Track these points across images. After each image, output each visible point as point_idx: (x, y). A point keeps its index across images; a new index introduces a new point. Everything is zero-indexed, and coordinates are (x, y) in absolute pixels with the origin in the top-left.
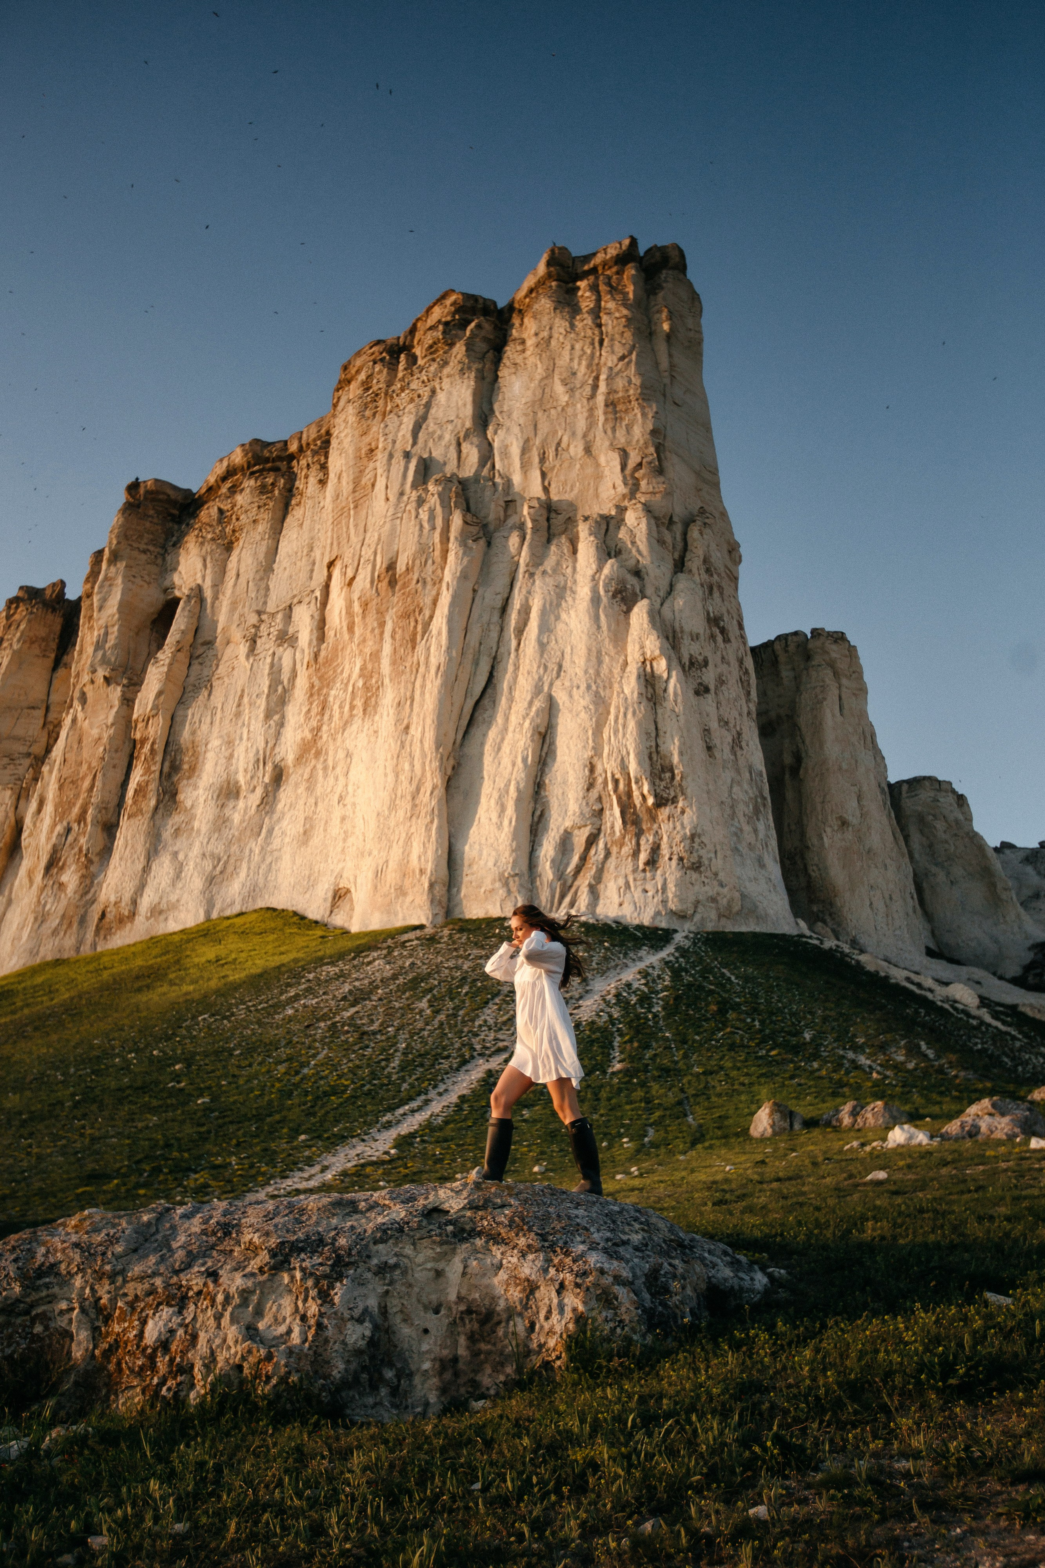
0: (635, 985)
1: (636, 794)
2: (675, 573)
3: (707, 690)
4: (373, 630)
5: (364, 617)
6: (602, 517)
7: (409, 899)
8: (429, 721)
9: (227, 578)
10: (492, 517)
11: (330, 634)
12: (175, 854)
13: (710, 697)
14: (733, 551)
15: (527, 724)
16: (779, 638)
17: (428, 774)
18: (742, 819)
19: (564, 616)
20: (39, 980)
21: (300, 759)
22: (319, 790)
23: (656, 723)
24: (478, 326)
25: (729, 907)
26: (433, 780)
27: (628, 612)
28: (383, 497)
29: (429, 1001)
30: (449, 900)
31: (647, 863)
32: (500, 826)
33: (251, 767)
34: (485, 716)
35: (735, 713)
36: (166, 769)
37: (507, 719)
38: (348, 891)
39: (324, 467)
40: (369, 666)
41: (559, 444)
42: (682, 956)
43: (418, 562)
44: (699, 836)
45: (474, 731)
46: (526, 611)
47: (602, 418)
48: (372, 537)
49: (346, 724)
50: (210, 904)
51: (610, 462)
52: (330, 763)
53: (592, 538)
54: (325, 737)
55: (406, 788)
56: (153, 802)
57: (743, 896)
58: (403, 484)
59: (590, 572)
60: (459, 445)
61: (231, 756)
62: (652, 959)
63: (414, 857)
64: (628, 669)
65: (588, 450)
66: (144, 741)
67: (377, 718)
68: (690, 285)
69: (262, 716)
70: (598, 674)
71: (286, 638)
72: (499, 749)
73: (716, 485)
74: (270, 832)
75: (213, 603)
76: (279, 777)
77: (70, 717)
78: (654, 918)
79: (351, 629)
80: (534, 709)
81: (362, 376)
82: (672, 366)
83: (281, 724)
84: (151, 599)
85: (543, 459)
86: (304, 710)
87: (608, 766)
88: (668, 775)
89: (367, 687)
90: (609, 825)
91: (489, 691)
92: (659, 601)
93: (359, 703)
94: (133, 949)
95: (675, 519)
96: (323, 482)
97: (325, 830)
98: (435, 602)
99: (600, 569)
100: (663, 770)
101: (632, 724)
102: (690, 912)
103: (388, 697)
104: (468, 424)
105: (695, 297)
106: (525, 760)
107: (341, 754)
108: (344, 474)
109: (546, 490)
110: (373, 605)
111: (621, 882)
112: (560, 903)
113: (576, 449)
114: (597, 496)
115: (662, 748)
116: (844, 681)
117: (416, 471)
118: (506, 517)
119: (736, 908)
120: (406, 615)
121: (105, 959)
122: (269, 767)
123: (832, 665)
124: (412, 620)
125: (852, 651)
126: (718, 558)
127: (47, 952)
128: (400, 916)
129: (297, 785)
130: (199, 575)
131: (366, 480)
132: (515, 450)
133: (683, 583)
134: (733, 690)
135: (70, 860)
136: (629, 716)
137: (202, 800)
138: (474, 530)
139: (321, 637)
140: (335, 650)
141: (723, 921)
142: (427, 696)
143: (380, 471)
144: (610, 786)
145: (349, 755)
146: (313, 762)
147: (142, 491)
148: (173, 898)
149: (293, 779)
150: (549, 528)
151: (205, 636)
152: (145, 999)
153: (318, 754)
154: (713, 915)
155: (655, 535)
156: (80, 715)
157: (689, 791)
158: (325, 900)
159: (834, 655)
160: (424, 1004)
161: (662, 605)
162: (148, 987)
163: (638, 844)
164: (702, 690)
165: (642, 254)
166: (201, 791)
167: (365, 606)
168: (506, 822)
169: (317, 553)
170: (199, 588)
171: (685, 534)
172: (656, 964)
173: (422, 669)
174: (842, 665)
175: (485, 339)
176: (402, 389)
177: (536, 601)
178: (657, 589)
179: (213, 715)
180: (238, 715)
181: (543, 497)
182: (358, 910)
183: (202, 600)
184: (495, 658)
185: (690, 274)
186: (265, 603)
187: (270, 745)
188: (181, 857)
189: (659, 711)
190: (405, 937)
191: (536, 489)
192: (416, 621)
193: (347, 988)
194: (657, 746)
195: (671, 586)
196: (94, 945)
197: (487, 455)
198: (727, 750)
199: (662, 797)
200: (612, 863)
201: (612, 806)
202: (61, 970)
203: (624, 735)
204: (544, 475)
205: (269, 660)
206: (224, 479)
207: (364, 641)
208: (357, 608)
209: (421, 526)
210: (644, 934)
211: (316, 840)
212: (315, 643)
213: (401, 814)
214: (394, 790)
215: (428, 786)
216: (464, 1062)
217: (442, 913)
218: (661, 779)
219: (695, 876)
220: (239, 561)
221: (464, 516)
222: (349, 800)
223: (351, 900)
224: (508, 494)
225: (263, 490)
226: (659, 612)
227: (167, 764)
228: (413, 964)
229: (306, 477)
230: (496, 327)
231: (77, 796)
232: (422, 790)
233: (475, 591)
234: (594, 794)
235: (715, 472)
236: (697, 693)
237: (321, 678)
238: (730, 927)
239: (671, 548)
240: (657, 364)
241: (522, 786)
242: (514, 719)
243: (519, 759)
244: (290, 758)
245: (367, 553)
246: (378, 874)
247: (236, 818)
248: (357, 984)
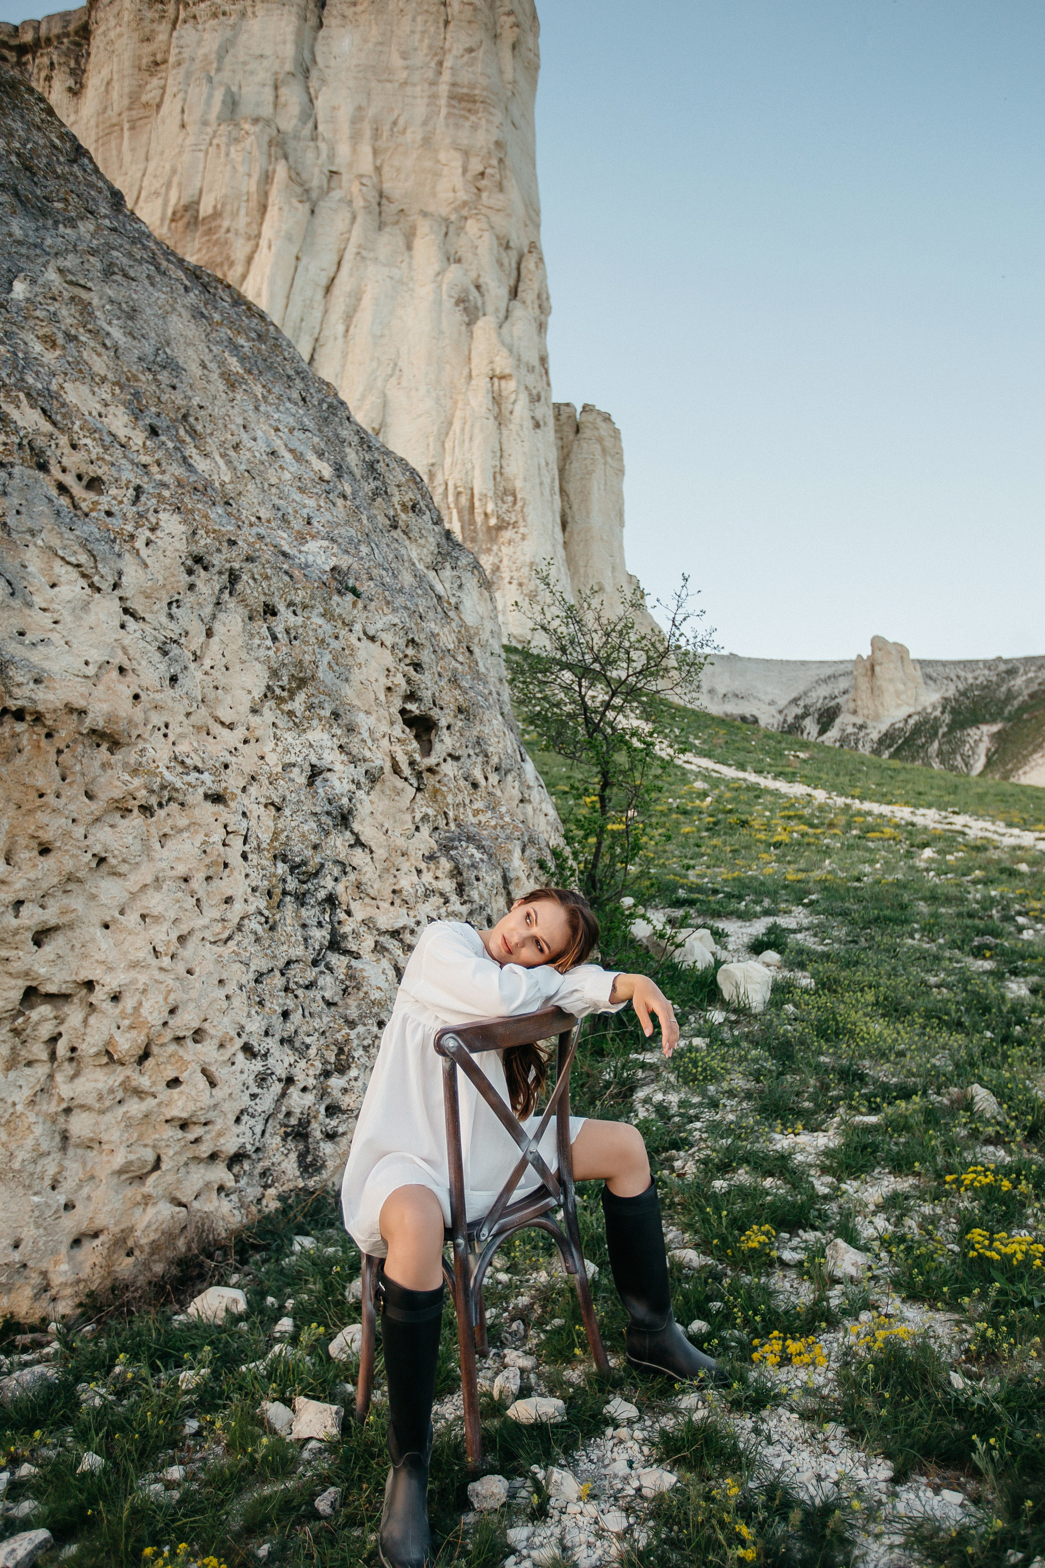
1: (478, 510)
2: (511, 299)
3: (538, 425)
6: (442, 217)
10: (315, 183)
13: (539, 434)
19: (401, 312)
23: (501, 443)
27: (469, 324)
28: (178, 122)
35: (550, 456)
39: (78, 71)
41: (395, 123)
43: (228, 207)
46: (357, 297)
47: (444, 111)
48: (159, 168)
51: (451, 161)
53: (432, 237)
58: (205, 113)
59: (431, 273)
60: (277, 87)
64: (473, 382)
65: (427, 141)
70: (439, 381)
80: (368, 402)
82: (515, 81)
85: (376, 134)
88: (510, 499)
92: (498, 322)
95: (512, 245)
96: (74, 90)
98: (249, 260)
99: (442, 271)
100: (505, 493)
101: (478, 439)
104: (289, 67)
108: (116, 85)
109: (378, 169)
113: (414, 135)
114: (434, 194)
115: (506, 470)
116: (610, 459)
118: (330, 189)
123: (600, 440)
125: (616, 434)
131: (149, 97)
132: (345, 114)
133: (519, 311)
136: (476, 430)
138: (297, 189)
143: (172, 91)
144: (451, 499)
150: (380, 213)
157: (529, 519)
159: (603, 432)
161: (501, 327)
164: (534, 424)
171: (519, 264)
174: (609, 443)
177: (369, 287)
178: (496, 311)
181: (375, 178)
184: (317, 340)
189: (505, 432)
191: (366, 164)
194: (502, 467)
195: (509, 312)
197: (309, 112)
199: (503, 520)
203: (470, 449)
204: (376, 152)
218: (503, 502)
221: (288, 172)
224: (332, 163)
233: (298, 258)
236: (532, 426)
239: (507, 273)
240: (501, 72)
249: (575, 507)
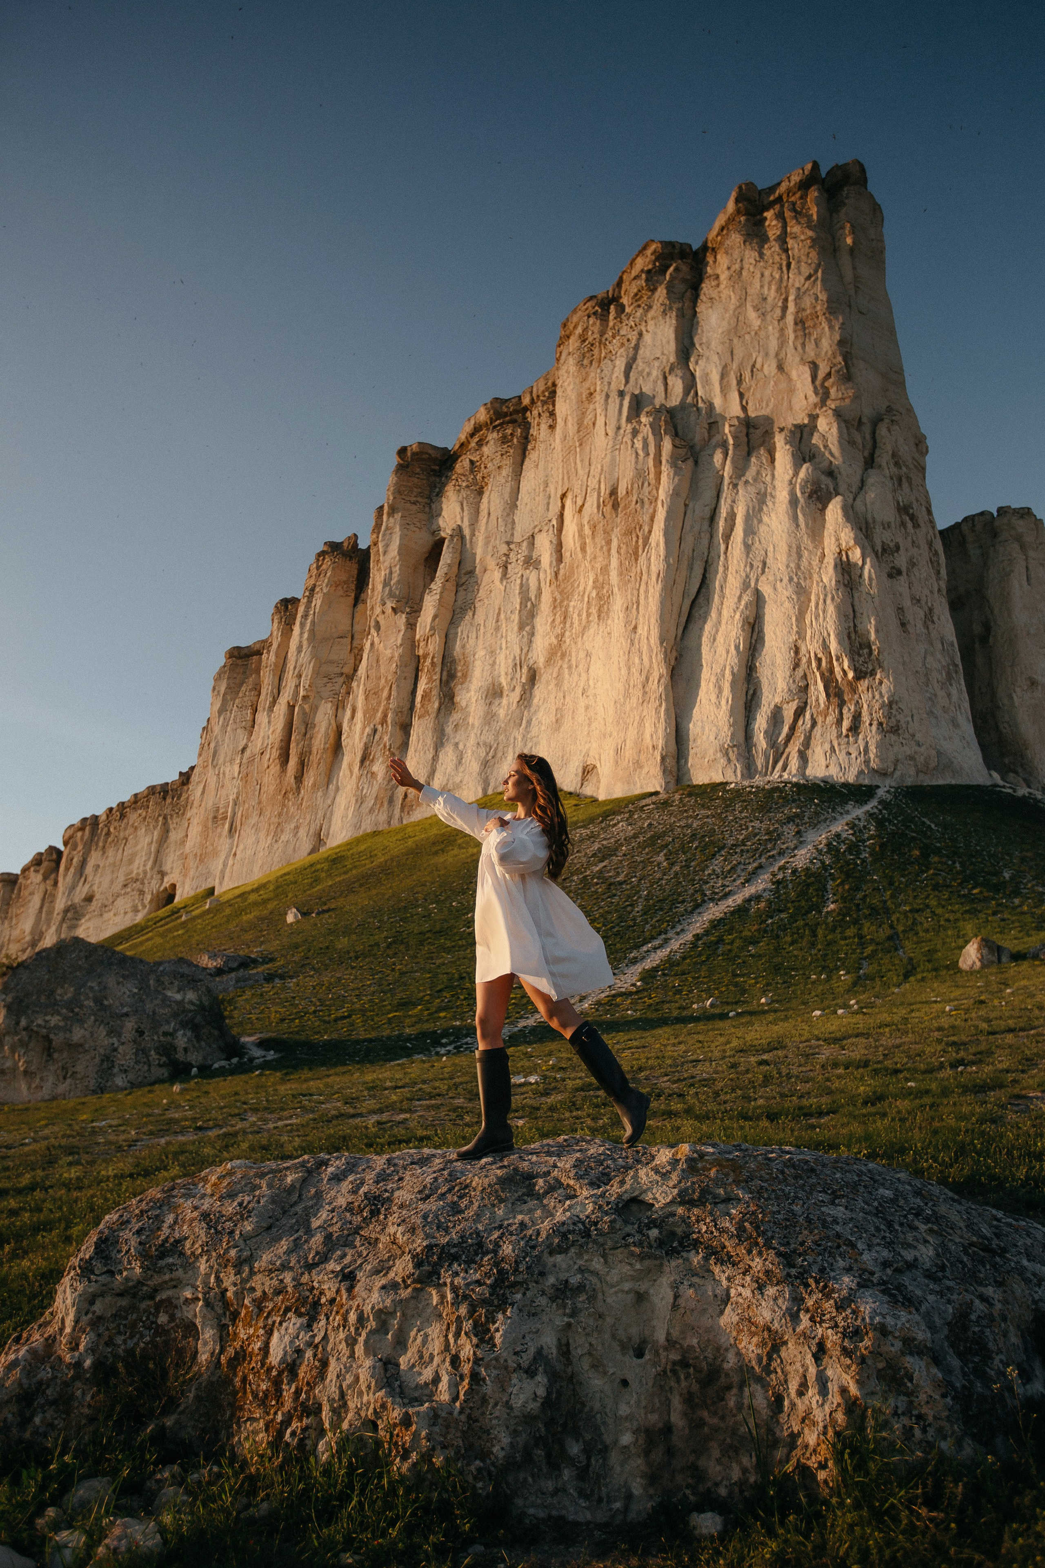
0: (844, 835)
1: (837, 669)
2: (866, 469)
3: (899, 572)
4: (602, 547)
5: (593, 538)
6: (795, 426)
7: (645, 770)
8: (653, 621)
9: (480, 518)
10: (697, 438)
11: (566, 555)
12: (457, 744)
13: (902, 579)
14: (920, 444)
15: (737, 616)
16: (966, 519)
17: (655, 665)
18: (937, 687)
19: (765, 519)
20: (363, 847)
21: (549, 661)
22: (566, 686)
23: (853, 606)
24: (677, 269)
25: (926, 763)
26: (659, 670)
27: (823, 509)
28: (604, 433)
29: (665, 855)
30: (678, 770)
31: (850, 729)
32: (718, 706)
33: (510, 670)
34: (701, 612)
35: (926, 591)
36: (444, 678)
37: (720, 614)
38: (595, 767)
39: (552, 414)
40: (601, 579)
41: (753, 366)
42: (885, 808)
43: (636, 485)
44: (897, 703)
45: (691, 626)
46: (732, 517)
47: (792, 337)
48: (596, 469)
49: (584, 629)
50: (486, 784)
51: (801, 377)
52: (574, 663)
53: (788, 447)
54: (568, 641)
55: (637, 679)
56: (436, 705)
57: (939, 754)
58: (619, 420)
59: (787, 477)
60: (665, 378)
61: (494, 663)
62: (858, 812)
63: (647, 736)
64: (826, 561)
65: (780, 368)
66: (425, 656)
67: (609, 622)
68: (871, 196)
69: (516, 628)
70: (798, 567)
71: (531, 562)
72: (714, 640)
73: (903, 384)
74: (529, 722)
75: (471, 539)
76: (533, 677)
77: (369, 642)
78: (857, 777)
79: (583, 549)
80: (743, 603)
81: (579, 330)
82: (856, 277)
83: (532, 634)
84: (422, 541)
85: (740, 382)
86: (550, 620)
87: (811, 647)
88: (866, 651)
89: (599, 597)
90: (814, 698)
91: (703, 590)
92: (851, 496)
93: (594, 611)
94: (430, 821)
95: (864, 420)
96: (552, 427)
97: (573, 718)
98: (652, 519)
99: (796, 474)
100: (861, 646)
101: (831, 609)
102: (891, 770)
103: (618, 604)
104: (672, 359)
105: (876, 209)
106: (737, 647)
107: (582, 655)
108: (569, 418)
109: (744, 409)
110: (600, 528)
111: (827, 746)
112: (774, 768)
113: (770, 368)
114: (791, 408)
115: (860, 627)
116: (1031, 553)
117: (629, 407)
118: (710, 437)
119: (933, 764)
120: (629, 532)
121: (409, 830)
122: (525, 670)
123: (1018, 539)
124: (634, 536)
125: (1039, 524)
126: (906, 450)
127: (367, 826)
128: (638, 784)
129: (548, 683)
130: (458, 517)
131: (587, 421)
132: (715, 377)
133: (873, 478)
134: (924, 570)
135: (378, 754)
136: (829, 601)
137: (474, 700)
138: (683, 452)
139: (560, 559)
140: (572, 567)
141: (921, 776)
142: (651, 599)
143: (599, 411)
144: (814, 665)
145: (588, 655)
146: (560, 662)
147: (409, 454)
148: (457, 780)
149: (544, 678)
150: (748, 442)
151: (467, 567)
152: (442, 860)
153: (563, 656)
154: (912, 771)
155: (846, 436)
156: (376, 640)
157: (885, 664)
158: (576, 775)
159: (1020, 530)
160: (661, 858)
161: (854, 499)
162: (443, 850)
163: (841, 714)
164: (894, 573)
165: (823, 175)
166: (472, 693)
167: (594, 528)
168: (723, 702)
169: (551, 488)
170: (460, 528)
171: (874, 433)
172: (862, 816)
173: (645, 577)
174: (1029, 538)
175: (684, 281)
176: (614, 337)
177: (741, 508)
178: (849, 486)
179: (478, 631)
180: (497, 629)
181: (742, 415)
182: (604, 781)
183: (462, 538)
184: (707, 562)
185: (871, 187)
186: (512, 535)
187: (524, 651)
188: (461, 746)
189: (856, 595)
190: (644, 802)
191: (735, 410)
192: (638, 537)
193: (596, 846)
194: (855, 626)
195: (863, 482)
196: (401, 820)
197: (690, 384)
198: (920, 625)
199: (861, 671)
200: (818, 730)
201: (816, 682)
202: (378, 839)
203: (824, 619)
204: (741, 395)
205: (518, 581)
206: (472, 435)
207: (595, 558)
208: (587, 531)
209: (637, 453)
210: (849, 790)
211: (567, 726)
212: (554, 563)
213: (634, 700)
214: (627, 681)
215: (655, 675)
216: (697, 906)
217: (673, 781)
218: (860, 655)
219: (893, 737)
220: (489, 502)
221: (673, 441)
222: (590, 692)
223: (598, 774)
224: (711, 417)
225: (504, 440)
226: (852, 507)
227: (445, 673)
228: (650, 824)
229: (539, 424)
230: (692, 268)
231: (379, 704)
232: (651, 679)
233: (686, 505)
234: (800, 672)
235: (900, 372)
236: (890, 576)
237: (561, 593)
238: (927, 781)
239: (861, 447)
240: (841, 277)
241: (735, 670)
242: (725, 613)
243: (733, 647)
244: (541, 661)
245: (593, 483)
246: (618, 751)
247: (502, 712)
248: (605, 842)
249: (996, 611)
